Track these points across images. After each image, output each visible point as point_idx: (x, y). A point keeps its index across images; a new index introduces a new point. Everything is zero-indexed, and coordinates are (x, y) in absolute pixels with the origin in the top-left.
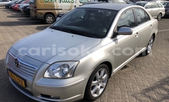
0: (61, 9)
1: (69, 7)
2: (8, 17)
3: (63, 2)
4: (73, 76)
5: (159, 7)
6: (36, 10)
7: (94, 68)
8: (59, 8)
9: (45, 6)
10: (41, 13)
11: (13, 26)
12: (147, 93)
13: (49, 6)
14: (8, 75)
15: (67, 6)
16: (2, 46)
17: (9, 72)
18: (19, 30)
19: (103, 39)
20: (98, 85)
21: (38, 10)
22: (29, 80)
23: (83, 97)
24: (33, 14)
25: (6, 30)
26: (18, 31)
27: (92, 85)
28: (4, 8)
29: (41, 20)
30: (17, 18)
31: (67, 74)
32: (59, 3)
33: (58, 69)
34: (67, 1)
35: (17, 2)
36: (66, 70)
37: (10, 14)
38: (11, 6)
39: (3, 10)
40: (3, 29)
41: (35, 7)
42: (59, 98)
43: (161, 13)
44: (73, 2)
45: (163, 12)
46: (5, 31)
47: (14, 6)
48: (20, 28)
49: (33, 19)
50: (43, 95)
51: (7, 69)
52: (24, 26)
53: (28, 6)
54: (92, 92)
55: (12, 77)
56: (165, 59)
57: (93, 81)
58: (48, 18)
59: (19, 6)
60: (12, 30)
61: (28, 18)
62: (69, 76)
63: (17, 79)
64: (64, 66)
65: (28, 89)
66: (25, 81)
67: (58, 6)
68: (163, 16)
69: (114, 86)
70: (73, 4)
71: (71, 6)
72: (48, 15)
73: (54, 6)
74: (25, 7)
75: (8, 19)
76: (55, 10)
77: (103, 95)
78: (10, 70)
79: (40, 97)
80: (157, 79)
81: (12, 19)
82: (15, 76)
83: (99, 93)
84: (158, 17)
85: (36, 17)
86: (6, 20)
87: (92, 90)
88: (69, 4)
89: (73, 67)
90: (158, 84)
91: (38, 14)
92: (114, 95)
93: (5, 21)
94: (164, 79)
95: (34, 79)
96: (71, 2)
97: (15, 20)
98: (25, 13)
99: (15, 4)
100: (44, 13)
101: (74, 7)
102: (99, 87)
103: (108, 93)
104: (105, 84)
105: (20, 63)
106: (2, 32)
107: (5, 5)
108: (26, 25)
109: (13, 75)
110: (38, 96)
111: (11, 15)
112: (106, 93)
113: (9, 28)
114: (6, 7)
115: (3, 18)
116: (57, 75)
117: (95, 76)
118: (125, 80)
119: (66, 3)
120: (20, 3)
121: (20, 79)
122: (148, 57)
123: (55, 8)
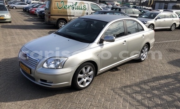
0: (74, 16)
1: (82, 14)
2: (24, 20)
3: (76, 9)
4: (63, 68)
5: (173, 17)
6: (50, 16)
7: (79, 64)
8: (71, 15)
9: (58, 12)
10: (54, 19)
11: (28, 30)
12: (124, 89)
13: (62, 12)
14: (20, 66)
15: (79, 13)
16: (17, 47)
17: (20, 63)
18: (32, 33)
19: (90, 44)
20: (85, 79)
21: (52, 15)
22: (33, 69)
23: (70, 84)
24: (47, 19)
25: (22, 32)
26: (31, 35)
27: (78, 77)
28: (22, 11)
29: (54, 25)
30: (33, 22)
31: (59, 66)
32: (72, 10)
33: (53, 62)
34: (79, 8)
35: (34, 6)
36: (58, 63)
37: (26, 18)
38: (28, 9)
39: (21, 13)
40: (19, 31)
41: (49, 13)
42: (52, 83)
43: (175, 24)
44: (85, 9)
45: (177, 22)
46: (21, 34)
47: (31, 10)
48: (34, 32)
49: (46, 24)
50: (42, 80)
51: (19, 62)
52: (38, 30)
53: (43, 11)
54: (79, 83)
55: (22, 67)
56: (155, 66)
57: (80, 74)
58: (60, 24)
59: (36, 10)
60: (27, 33)
61: (42, 23)
62: (60, 67)
63: (25, 68)
64: (57, 60)
65: (32, 75)
66: (30, 70)
67: (71, 13)
68: (177, 26)
69: (100, 82)
70: (85, 11)
71: (83, 13)
72: (61, 21)
73: (67, 12)
74: (41, 12)
75: (24, 22)
76: (67, 16)
77: (89, 87)
78: (21, 62)
79: (39, 81)
80: (138, 80)
81: (28, 22)
82: (24, 66)
83: (85, 85)
84: (171, 27)
85: (49, 22)
86: (22, 23)
87: (79, 81)
88: (81, 11)
89: (63, 61)
90: (137, 83)
91: (51, 20)
92: (97, 88)
93: (22, 25)
94: (144, 81)
95: (36, 68)
96: (83, 9)
97: (31, 23)
98: (40, 17)
99: (32, 8)
100: (57, 19)
101: (86, 14)
102: (85, 80)
103: (94, 86)
104: (91, 79)
105: (28, 57)
106: (18, 35)
107: (23, 8)
108: (40, 29)
109: (23, 65)
110: (38, 80)
111: (28, 19)
112: (92, 86)
113: (25, 31)
114: (23, 10)
115: (19, 21)
116: (52, 66)
117: (82, 71)
118: (111, 79)
119: (79, 10)
120: (37, 7)
121: (27, 68)
122: (141, 64)
123: (68, 15)
